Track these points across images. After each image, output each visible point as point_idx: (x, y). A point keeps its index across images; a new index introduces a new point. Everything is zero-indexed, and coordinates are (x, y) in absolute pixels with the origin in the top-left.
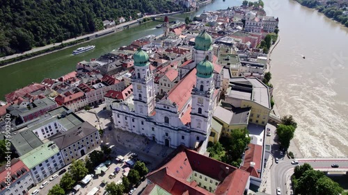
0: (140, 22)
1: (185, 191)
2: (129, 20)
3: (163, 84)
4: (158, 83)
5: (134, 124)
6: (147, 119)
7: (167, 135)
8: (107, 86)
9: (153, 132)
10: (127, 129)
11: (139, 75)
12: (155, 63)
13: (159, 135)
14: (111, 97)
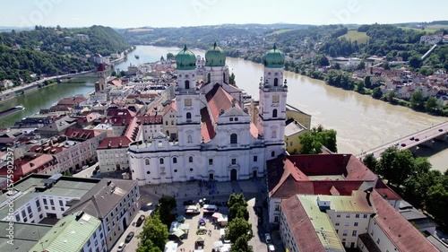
0: (39, 86)
1: (330, 188)
2: (19, 85)
3: (170, 123)
4: (162, 123)
5: (175, 166)
6: (203, 148)
7: (234, 161)
8: (81, 141)
9: (211, 167)
10: (164, 180)
11: (187, 83)
12: (133, 109)
13: (221, 167)
14: (109, 148)
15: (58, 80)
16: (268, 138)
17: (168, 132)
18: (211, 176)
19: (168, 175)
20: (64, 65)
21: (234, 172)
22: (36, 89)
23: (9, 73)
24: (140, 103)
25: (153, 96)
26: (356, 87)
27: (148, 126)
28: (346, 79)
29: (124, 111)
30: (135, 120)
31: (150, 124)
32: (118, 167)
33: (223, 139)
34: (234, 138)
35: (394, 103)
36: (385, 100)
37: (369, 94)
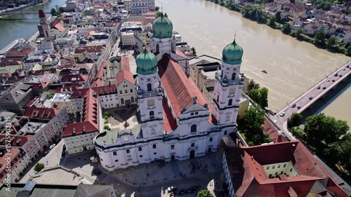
1: (288, 189)
3: (124, 92)
4: (116, 93)
5: (140, 153)
6: (165, 139)
7: (193, 145)
8: (46, 122)
9: (173, 151)
10: (131, 164)
11: (149, 86)
12: (84, 71)
13: (182, 150)
14: (74, 135)
16: (223, 122)
17: (122, 100)
18: (173, 157)
19: (135, 160)
24: (89, 61)
25: (99, 49)
26: (269, 20)
27: (104, 96)
28: (260, 14)
29: (76, 76)
30: (91, 92)
31: (105, 94)
32: (85, 148)
33: (184, 129)
34: (194, 128)
35: (301, 39)
36: (293, 36)
37: (279, 29)
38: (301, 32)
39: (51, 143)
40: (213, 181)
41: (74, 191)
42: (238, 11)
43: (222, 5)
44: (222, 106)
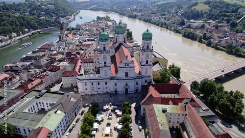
0: (30, 36)
1: (169, 101)
2: (20, 35)
3: (97, 62)
4: (93, 62)
5: (99, 86)
6: (112, 78)
7: (127, 85)
8: (54, 72)
9: (116, 87)
10: (93, 93)
11: (104, 48)
12: (78, 53)
13: (120, 86)
14: (68, 76)
15: (39, 32)
16: (143, 74)
17: (96, 67)
18: (116, 91)
19: (95, 90)
20: (42, 24)
21: (127, 90)
22: (28, 37)
23: (14, 29)
24: (82, 50)
25: (89, 45)
26: (198, 38)
27: (86, 64)
28: (193, 34)
29: (74, 55)
30: (80, 61)
31: (87, 63)
32: (72, 85)
33: (121, 74)
34: (127, 74)
35: (217, 49)
36: (213, 47)
37: (205, 43)
38: (218, 45)
39: (55, 83)
40: (135, 103)
41: (62, 95)
42: (180, 33)
43: (170, 30)
44: (143, 64)
